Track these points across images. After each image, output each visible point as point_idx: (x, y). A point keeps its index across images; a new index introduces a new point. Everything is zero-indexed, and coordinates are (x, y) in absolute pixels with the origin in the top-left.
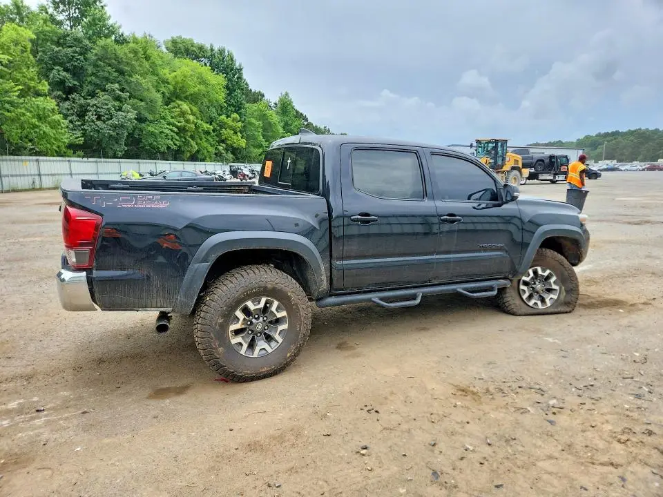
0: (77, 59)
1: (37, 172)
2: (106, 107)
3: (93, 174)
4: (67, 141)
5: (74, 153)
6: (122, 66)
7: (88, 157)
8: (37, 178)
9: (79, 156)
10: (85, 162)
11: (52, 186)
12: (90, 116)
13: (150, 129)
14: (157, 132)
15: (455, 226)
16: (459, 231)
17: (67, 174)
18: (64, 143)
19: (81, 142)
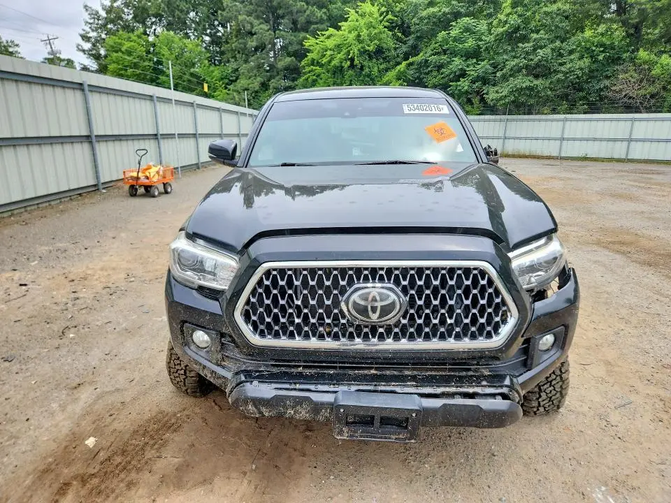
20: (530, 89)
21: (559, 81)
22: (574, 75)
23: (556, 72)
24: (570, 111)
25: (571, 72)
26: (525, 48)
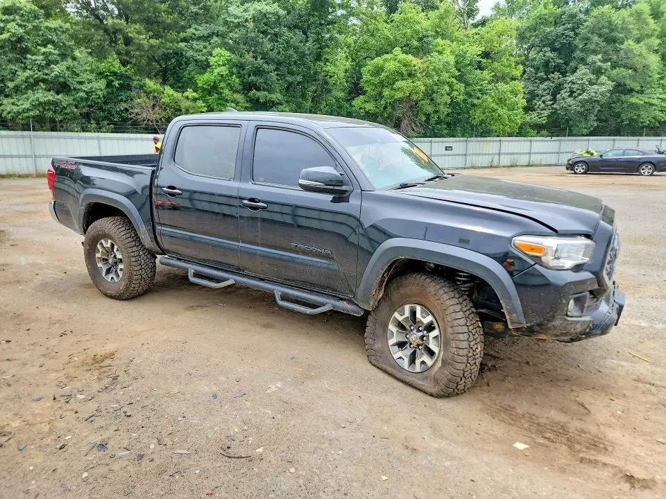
0: (567, 36)
1: (497, 152)
2: (580, 82)
3: (552, 153)
4: (519, 122)
5: (538, 133)
6: (615, 34)
7: (551, 136)
8: (497, 157)
9: (542, 136)
10: (548, 141)
11: (509, 165)
12: (564, 93)
13: (634, 100)
14: (641, 102)
15: (258, 214)
16: (263, 220)
17: (526, 154)
18: (517, 124)
19: (544, 122)
20: (55, 104)
21: (82, 98)
22: (96, 94)
23: (77, 90)
24: (99, 129)
25: (92, 92)
26: (36, 60)
